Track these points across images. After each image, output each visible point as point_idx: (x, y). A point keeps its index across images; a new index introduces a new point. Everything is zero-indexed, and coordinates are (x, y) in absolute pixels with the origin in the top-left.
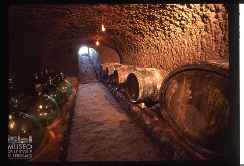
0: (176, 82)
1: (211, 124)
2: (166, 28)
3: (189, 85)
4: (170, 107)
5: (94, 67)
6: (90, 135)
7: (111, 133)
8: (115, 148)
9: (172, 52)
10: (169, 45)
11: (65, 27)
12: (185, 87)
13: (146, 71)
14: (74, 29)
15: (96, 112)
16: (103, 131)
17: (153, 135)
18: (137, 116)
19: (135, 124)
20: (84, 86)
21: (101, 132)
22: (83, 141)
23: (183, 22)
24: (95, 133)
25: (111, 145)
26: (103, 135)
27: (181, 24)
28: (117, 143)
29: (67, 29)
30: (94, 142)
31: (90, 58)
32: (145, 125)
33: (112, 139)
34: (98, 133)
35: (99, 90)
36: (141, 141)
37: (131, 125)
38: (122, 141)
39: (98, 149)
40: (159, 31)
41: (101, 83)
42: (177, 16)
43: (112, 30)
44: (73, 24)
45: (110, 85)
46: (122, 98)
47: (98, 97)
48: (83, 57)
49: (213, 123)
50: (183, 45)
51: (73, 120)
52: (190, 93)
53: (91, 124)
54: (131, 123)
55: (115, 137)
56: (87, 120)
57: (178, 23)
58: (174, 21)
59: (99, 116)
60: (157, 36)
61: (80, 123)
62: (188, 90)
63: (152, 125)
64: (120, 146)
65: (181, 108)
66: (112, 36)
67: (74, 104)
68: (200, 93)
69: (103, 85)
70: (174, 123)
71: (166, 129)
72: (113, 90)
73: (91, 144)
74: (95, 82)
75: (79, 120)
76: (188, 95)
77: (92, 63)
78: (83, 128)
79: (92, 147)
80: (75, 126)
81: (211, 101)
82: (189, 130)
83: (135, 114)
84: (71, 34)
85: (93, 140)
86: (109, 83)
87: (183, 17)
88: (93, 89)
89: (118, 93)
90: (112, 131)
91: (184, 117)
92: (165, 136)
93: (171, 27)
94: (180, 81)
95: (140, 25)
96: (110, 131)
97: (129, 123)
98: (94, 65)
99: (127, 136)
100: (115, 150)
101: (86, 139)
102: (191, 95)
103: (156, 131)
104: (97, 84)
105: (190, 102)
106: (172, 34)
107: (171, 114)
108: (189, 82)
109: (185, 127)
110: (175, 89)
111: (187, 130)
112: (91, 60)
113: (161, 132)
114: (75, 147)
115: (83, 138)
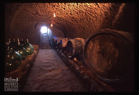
0: (92, 42)
1: (109, 63)
2: (88, 18)
3: (98, 43)
4: (89, 57)
5: (49, 40)
6: (42, 77)
7: (56, 76)
8: (57, 85)
9: (91, 31)
10: (90, 27)
11: (33, 14)
12: (97, 44)
13: (77, 39)
14: (38, 15)
15: (47, 64)
16: (50, 75)
17: (80, 76)
18: (72, 65)
19: (70, 71)
20: (42, 50)
21: (49, 76)
22: (36, 81)
23: (96, 15)
24: (45, 76)
25: (54, 83)
26: (50, 77)
27: (95, 16)
28: (59, 82)
29: (34, 15)
30: (44, 82)
31: (48, 35)
32: (76, 70)
33: (56, 80)
34: (47, 76)
35: (51, 53)
36: (73, 80)
37: (68, 71)
38: (62, 80)
39: (45, 86)
40: (85, 19)
41: (53, 49)
42: (93, 12)
43: (60, 18)
44: (37, 12)
45: (58, 50)
46: (64, 56)
47: (50, 56)
48: (44, 34)
49: (110, 63)
50: (97, 27)
51: (32, 69)
52: (99, 48)
53: (43, 71)
54: (68, 70)
55: (58, 78)
56: (41, 69)
57: (94, 15)
58: (92, 14)
59: (49, 66)
60: (84, 22)
61: (36, 71)
62: (98, 46)
63: (79, 69)
64: (60, 84)
65: (95, 57)
66: (60, 21)
67: (34, 59)
68: (104, 47)
69: (54, 50)
70: (91, 66)
71: (87, 71)
72: (59, 52)
73: (42, 83)
74: (49, 49)
75: (36, 69)
76: (98, 49)
77: (49, 38)
78: (38, 73)
79: (42, 85)
80: (32, 72)
81: (109, 51)
82: (99, 69)
83: (71, 64)
84: (36, 18)
85: (43, 81)
86: (57, 49)
87: (96, 12)
88: (47, 52)
89: (62, 53)
90: (56, 75)
91: (96, 62)
92: (86, 75)
93: (90, 17)
94: (94, 42)
95: (75, 16)
96: (55, 75)
97: (67, 70)
98: (50, 39)
99: (65, 78)
100: (57, 86)
101: (39, 80)
102: (99, 49)
103: (82, 73)
104: (50, 49)
105: (99, 53)
106: (91, 21)
107: (90, 61)
108: (98, 42)
109: (97, 67)
110: (91, 47)
111: (98, 69)
112: (48, 36)
113: (85, 73)
114: (30, 86)
115: (36, 80)
